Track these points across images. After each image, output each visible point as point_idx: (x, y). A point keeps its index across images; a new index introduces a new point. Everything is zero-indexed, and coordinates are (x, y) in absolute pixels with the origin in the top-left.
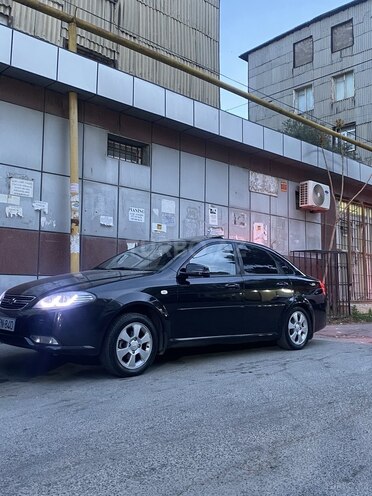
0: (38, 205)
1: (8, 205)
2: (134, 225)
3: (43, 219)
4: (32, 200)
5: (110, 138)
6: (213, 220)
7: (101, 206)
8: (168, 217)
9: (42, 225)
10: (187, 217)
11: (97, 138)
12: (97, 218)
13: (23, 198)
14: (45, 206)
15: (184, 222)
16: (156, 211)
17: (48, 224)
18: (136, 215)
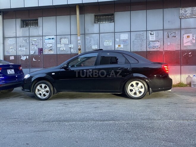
0: (70, 46)
1: (61, 47)
2: (107, 47)
3: (72, 50)
4: (68, 44)
5: (95, 16)
6: (152, 38)
7: (92, 42)
8: (124, 41)
9: (72, 52)
10: (135, 39)
11: (89, 17)
12: (91, 47)
13: (65, 44)
14: (72, 46)
15: (133, 42)
16: (117, 40)
18: (108, 43)
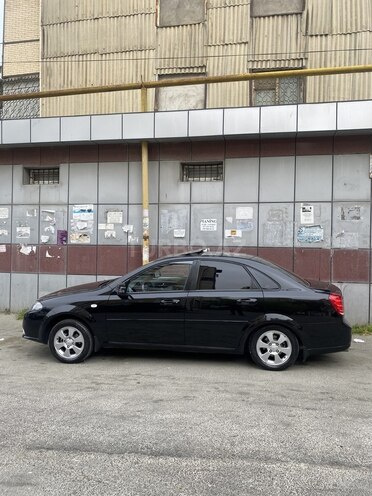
0: (126, 228)
1: (106, 230)
2: (205, 234)
3: (130, 237)
4: (122, 225)
5: (183, 165)
6: (306, 219)
7: (175, 222)
8: (244, 223)
9: (129, 241)
10: (268, 220)
11: (170, 169)
12: (172, 232)
13: (116, 225)
14: (130, 228)
15: (264, 225)
16: (229, 219)
17: (132, 240)
18: (209, 226)
